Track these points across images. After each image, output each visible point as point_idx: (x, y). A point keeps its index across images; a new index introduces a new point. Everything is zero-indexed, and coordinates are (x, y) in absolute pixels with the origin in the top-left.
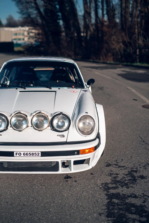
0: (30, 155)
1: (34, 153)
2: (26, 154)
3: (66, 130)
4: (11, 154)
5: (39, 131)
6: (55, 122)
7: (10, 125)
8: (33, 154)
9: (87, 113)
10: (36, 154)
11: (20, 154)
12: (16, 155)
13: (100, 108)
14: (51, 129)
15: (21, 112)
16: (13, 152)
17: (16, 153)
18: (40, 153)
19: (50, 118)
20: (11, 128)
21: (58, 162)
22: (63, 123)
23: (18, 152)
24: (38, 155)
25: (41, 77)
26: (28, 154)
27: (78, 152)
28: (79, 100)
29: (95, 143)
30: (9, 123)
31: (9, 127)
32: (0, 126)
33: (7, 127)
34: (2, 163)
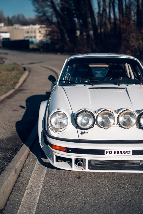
0: (121, 153)
1: (125, 151)
2: (116, 152)
4: (101, 152)
5: (125, 128)
10: (127, 153)
11: (111, 152)
12: (107, 153)
14: (137, 127)
15: (108, 109)
16: (104, 151)
17: (107, 151)
18: (131, 151)
19: (137, 115)
20: (97, 126)
23: (109, 151)
24: (129, 154)
25: (96, 74)
26: (119, 152)
30: (95, 120)
31: (95, 125)
32: (87, 123)
33: (93, 125)
34: (90, 162)
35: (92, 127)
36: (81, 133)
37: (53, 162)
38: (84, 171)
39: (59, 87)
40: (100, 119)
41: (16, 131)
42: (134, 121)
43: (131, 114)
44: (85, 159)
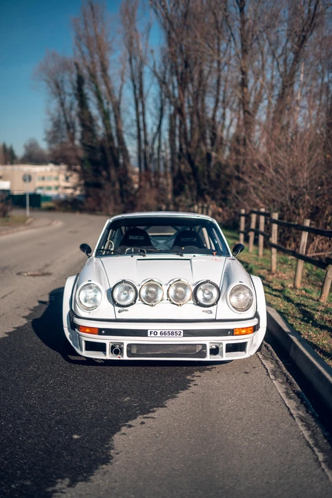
0: (169, 334)
1: (174, 331)
2: (163, 333)
3: (213, 305)
4: (143, 333)
5: (178, 305)
6: (200, 295)
7: (138, 298)
8: (172, 333)
9: (242, 282)
10: (177, 334)
11: (155, 333)
12: (151, 335)
13: (258, 281)
14: (194, 304)
15: (154, 280)
16: (146, 331)
17: (151, 332)
18: (182, 331)
19: (193, 288)
20: (140, 302)
21: (205, 345)
22: (210, 293)
24: (179, 335)
26: (167, 333)
27: (232, 332)
28: (225, 272)
29: (254, 323)
30: (137, 294)
31: (137, 300)
32: (127, 298)
33: (135, 301)
34: (129, 346)
35: (134, 304)
36: (119, 312)
37: (81, 350)
38: (121, 359)
39: (95, 259)
40: (143, 293)
42: (189, 294)
43: (185, 286)
44: (123, 343)
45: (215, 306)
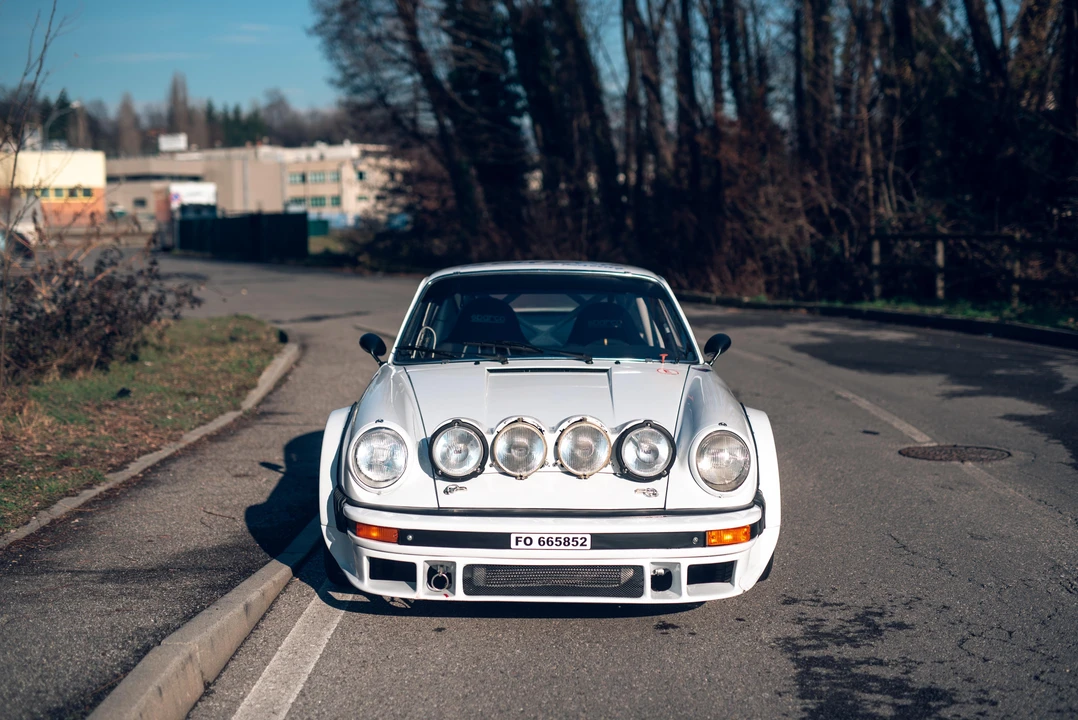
0: (558, 543)
1: (571, 537)
2: (545, 540)
3: (659, 477)
4: (501, 541)
5: (578, 477)
6: (629, 454)
7: (489, 461)
8: (567, 542)
9: (725, 425)
10: (577, 543)
11: (528, 541)
12: (517, 544)
13: (761, 423)
14: (615, 474)
15: (525, 419)
16: (507, 536)
18: (589, 537)
19: (614, 438)
20: (493, 469)
21: (642, 567)
22: (654, 452)
23: (524, 536)
24: (582, 545)
25: (536, 333)
26: (554, 540)
27: (701, 539)
28: (688, 400)
29: (752, 517)
30: (487, 452)
31: (487, 466)
32: (464, 459)
33: (482, 466)
34: (469, 569)
35: (481, 473)
36: (446, 492)
37: (361, 578)
38: (450, 598)
40: (501, 448)
41: (245, 529)
42: (604, 454)
43: (596, 434)
44: (454, 564)
45: (664, 480)
